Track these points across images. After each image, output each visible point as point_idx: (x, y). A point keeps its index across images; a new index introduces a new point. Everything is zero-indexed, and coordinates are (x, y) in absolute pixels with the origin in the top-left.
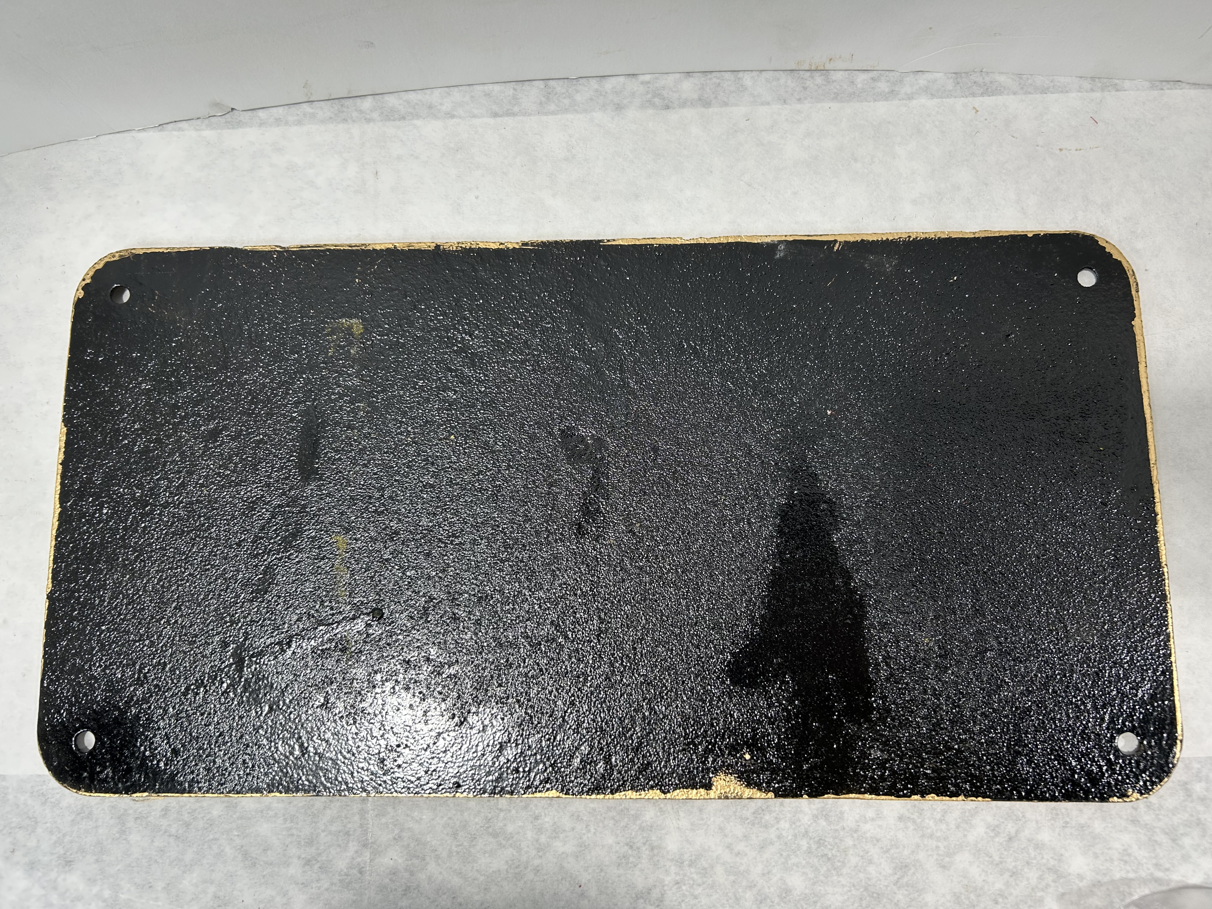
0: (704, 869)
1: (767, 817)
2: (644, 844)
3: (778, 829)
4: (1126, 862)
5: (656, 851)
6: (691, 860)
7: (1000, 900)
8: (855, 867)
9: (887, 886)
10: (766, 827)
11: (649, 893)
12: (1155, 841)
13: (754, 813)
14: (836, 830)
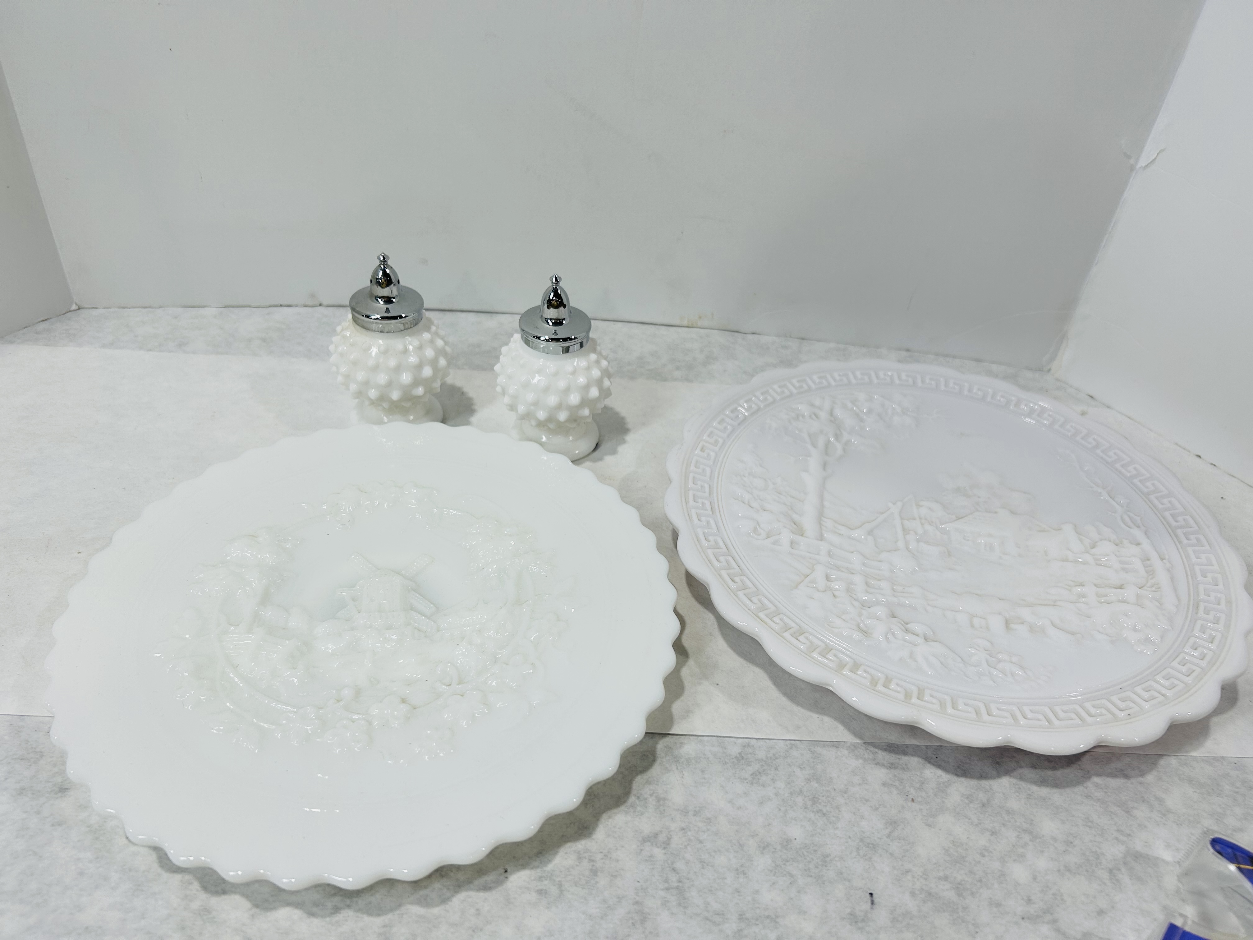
0: (709, 819)
1: (764, 778)
2: (651, 795)
3: (775, 788)
4: (1090, 827)
5: (661, 802)
6: (695, 811)
7: (986, 854)
8: (849, 822)
9: (880, 839)
10: (764, 786)
11: (656, 838)
12: (1111, 812)
13: (752, 775)
14: (828, 791)
